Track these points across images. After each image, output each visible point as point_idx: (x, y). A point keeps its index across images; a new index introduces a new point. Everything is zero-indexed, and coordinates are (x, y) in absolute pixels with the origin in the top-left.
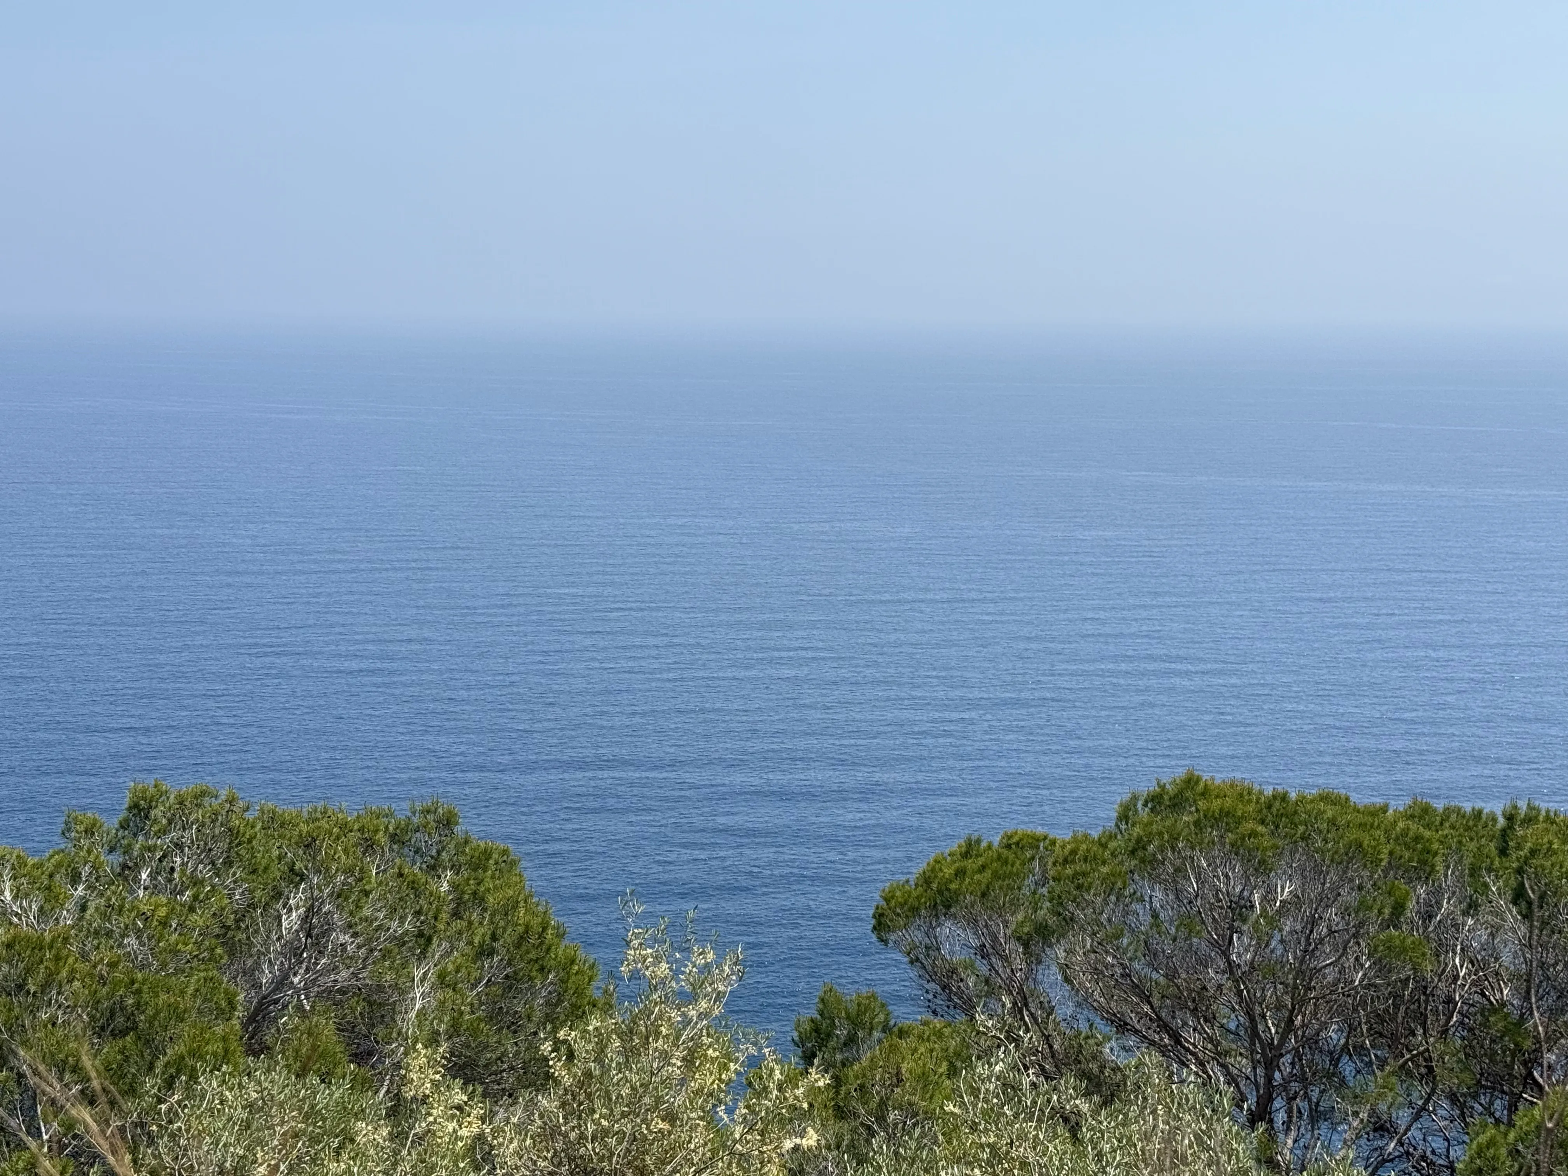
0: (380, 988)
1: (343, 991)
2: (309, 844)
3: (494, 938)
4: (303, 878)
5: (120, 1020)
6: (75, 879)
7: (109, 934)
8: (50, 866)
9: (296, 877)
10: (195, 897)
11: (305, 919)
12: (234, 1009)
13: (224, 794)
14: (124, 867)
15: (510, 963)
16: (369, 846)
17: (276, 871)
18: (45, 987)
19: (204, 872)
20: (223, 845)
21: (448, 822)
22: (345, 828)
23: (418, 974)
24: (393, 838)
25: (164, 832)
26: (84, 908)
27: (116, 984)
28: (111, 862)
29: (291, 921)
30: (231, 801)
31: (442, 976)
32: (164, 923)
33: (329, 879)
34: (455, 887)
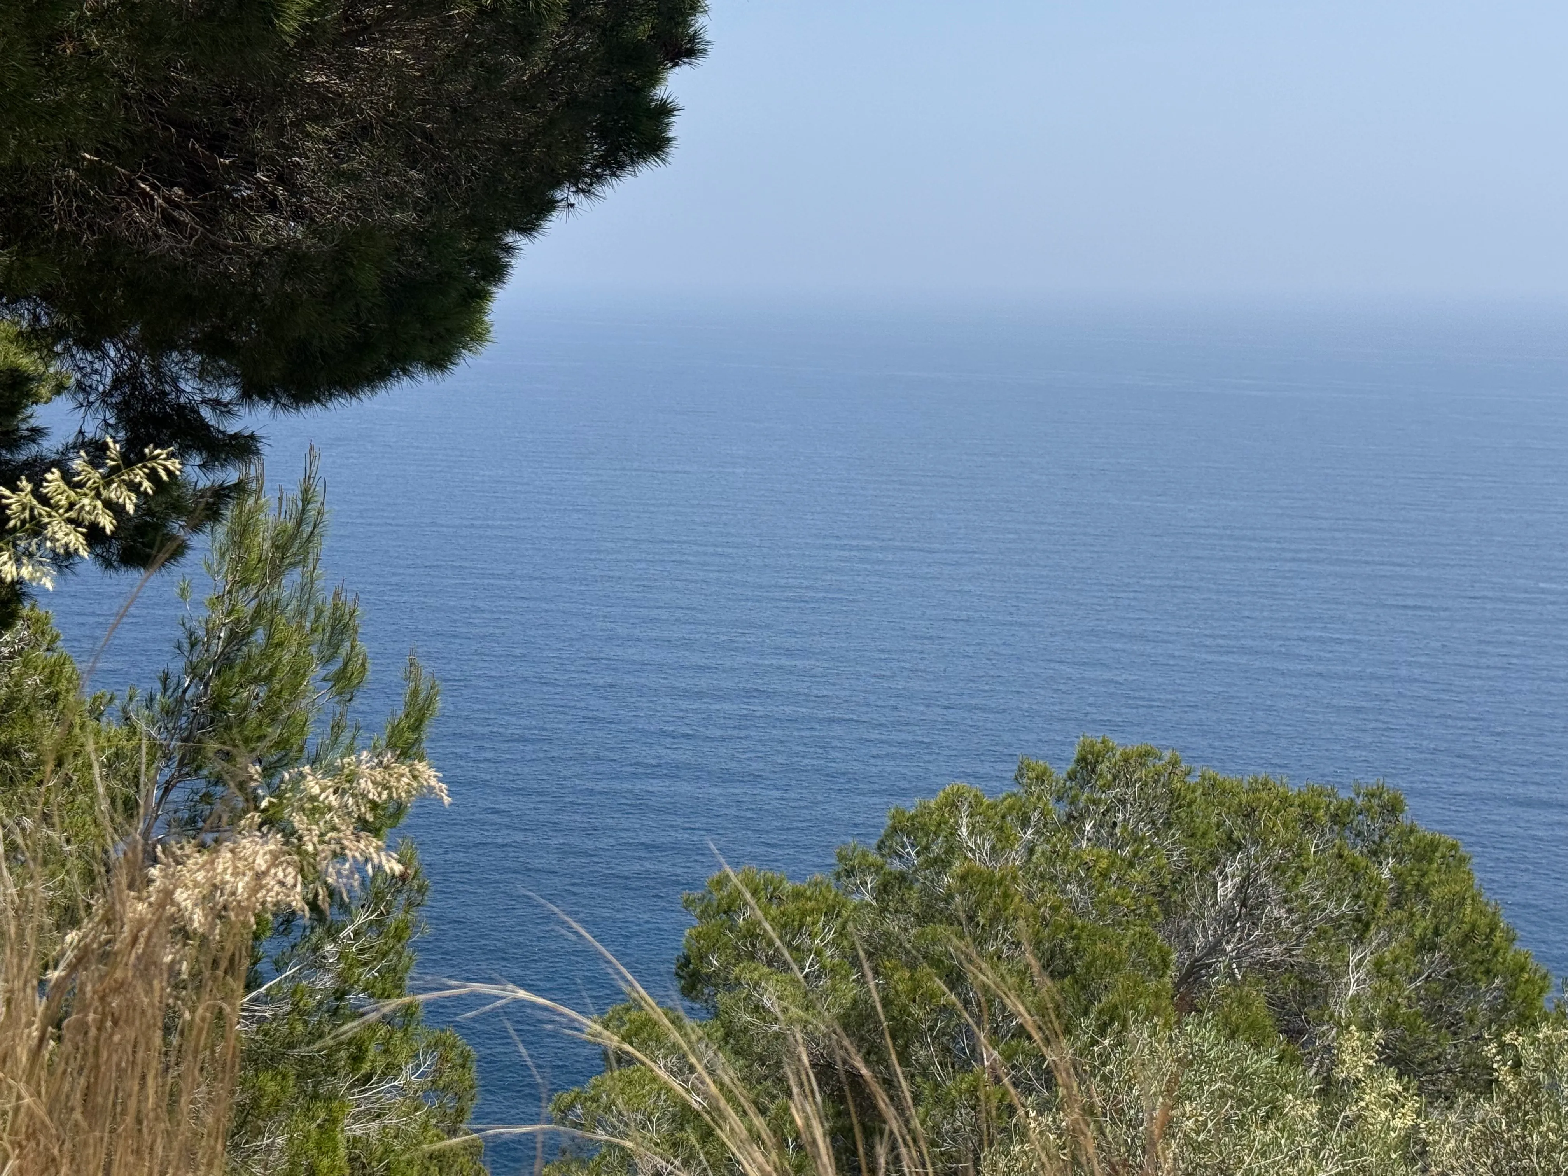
0: (1313, 968)
1: (1276, 966)
2: (1248, 814)
3: (1437, 933)
4: (1240, 847)
5: (1059, 962)
6: (1025, 823)
7: (1053, 879)
8: (1002, 808)
9: (1233, 845)
10: (1135, 854)
11: (1241, 889)
12: (1168, 967)
13: (1167, 755)
14: (1070, 816)
15: (1452, 962)
16: (1309, 822)
17: (1214, 837)
18: (993, 920)
19: (1145, 830)
20: (1164, 806)
21: (1393, 808)
22: (1285, 801)
23: (1353, 960)
24: (1335, 818)
25: (1109, 787)
26: (1031, 851)
27: (1058, 927)
28: (1058, 812)
29: (1226, 889)
30: (1174, 763)
31: (1378, 965)
32: (1105, 875)
33: (1266, 851)
34: (1397, 875)
